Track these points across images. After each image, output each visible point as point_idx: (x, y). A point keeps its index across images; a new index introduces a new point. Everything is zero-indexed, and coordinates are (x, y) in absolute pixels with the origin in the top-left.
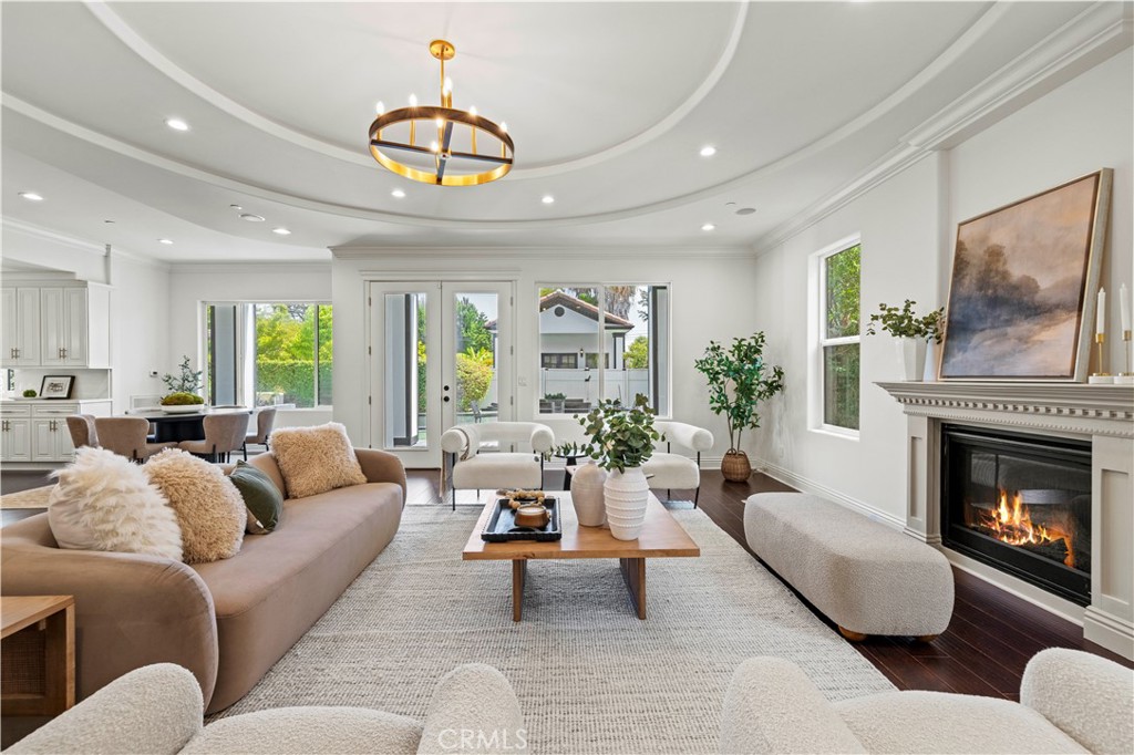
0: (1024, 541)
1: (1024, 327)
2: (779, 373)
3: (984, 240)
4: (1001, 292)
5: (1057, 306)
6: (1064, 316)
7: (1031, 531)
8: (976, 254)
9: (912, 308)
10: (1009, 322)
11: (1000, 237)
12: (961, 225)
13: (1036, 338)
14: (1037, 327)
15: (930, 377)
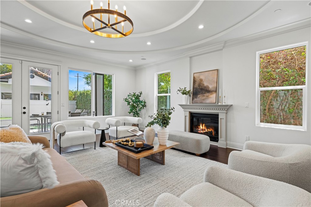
0: (205, 131)
1: (207, 94)
2: (145, 102)
3: (199, 77)
4: (203, 87)
5: (213, 91)
6: (214, 93)
7: (206, 130)
8: (198, 80)
9: (186, 89)
10: (205, 93)
11: (202, 77)
12: (194, 73)
13: (210, 96)
14: (210, 95)
15: (188, 104)
